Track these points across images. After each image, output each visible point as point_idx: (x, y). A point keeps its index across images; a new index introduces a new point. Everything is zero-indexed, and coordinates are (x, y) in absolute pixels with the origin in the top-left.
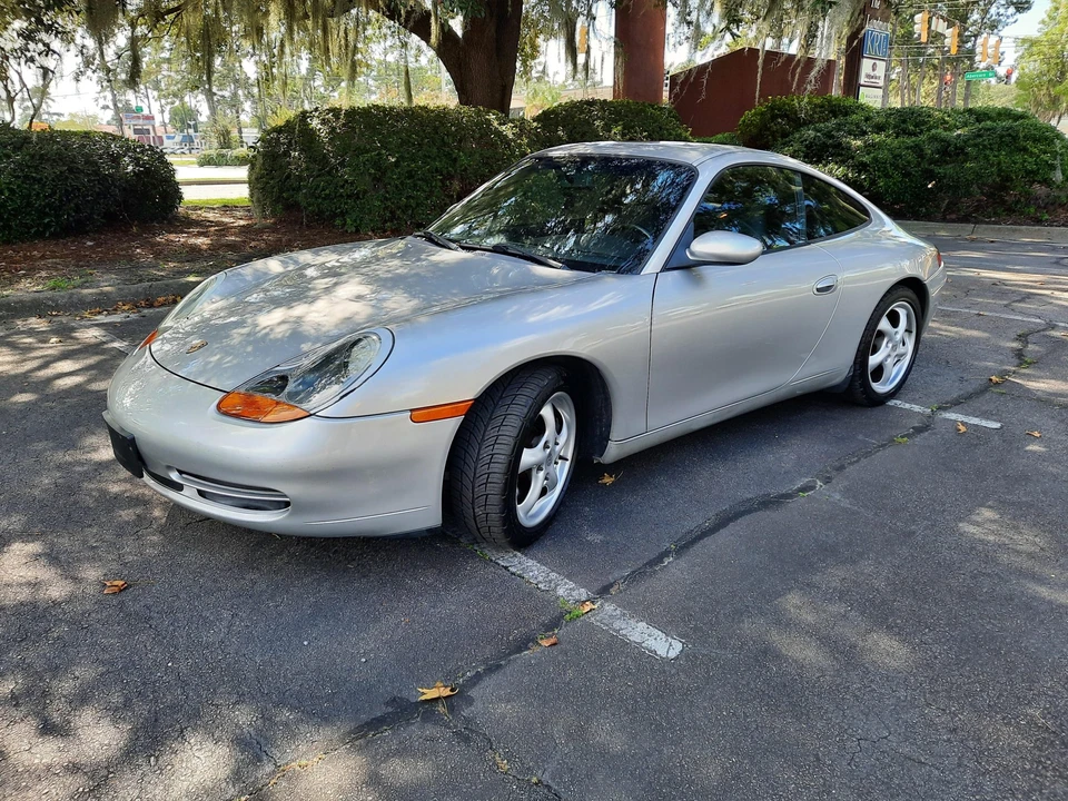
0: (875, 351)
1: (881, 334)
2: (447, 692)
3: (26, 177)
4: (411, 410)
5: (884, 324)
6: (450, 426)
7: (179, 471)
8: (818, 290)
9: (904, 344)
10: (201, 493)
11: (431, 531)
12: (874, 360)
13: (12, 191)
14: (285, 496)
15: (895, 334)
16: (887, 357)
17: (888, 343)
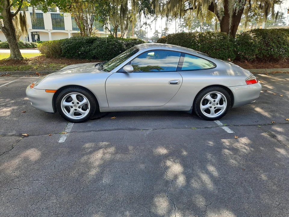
0: (204, 104)
1: (206, 100)
2: (26, 135)
3: (107, 48)
4: (46, 90)
5: (208, 97)
8: (170, 83)
9: (221, 105)
11: (51, 113)
12: (203, 107)
13: (104, 51)
15: (214, 101)
16: (211, 107)
17: (210, 103)
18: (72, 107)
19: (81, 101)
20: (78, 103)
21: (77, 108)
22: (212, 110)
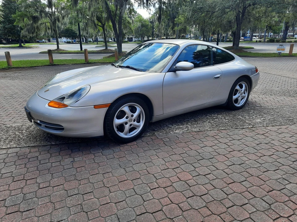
0: (235, 94)
1: (237, 91)
4: (94, 106)
5: (238, 87)
6: (105, 110)
7: (40, 120)
8: (215, 78)
9: (244, 94)
10: (46, 126)
11: (101, 137)
12: (234, 97)
14: (63, 127)
15: (242, 91)
16: (239, 97)
17: (239, 93)
18: (126, 123)
19: (134, 113)
20: (132, 116)
21: (132, 123)
22: (240, 98)
